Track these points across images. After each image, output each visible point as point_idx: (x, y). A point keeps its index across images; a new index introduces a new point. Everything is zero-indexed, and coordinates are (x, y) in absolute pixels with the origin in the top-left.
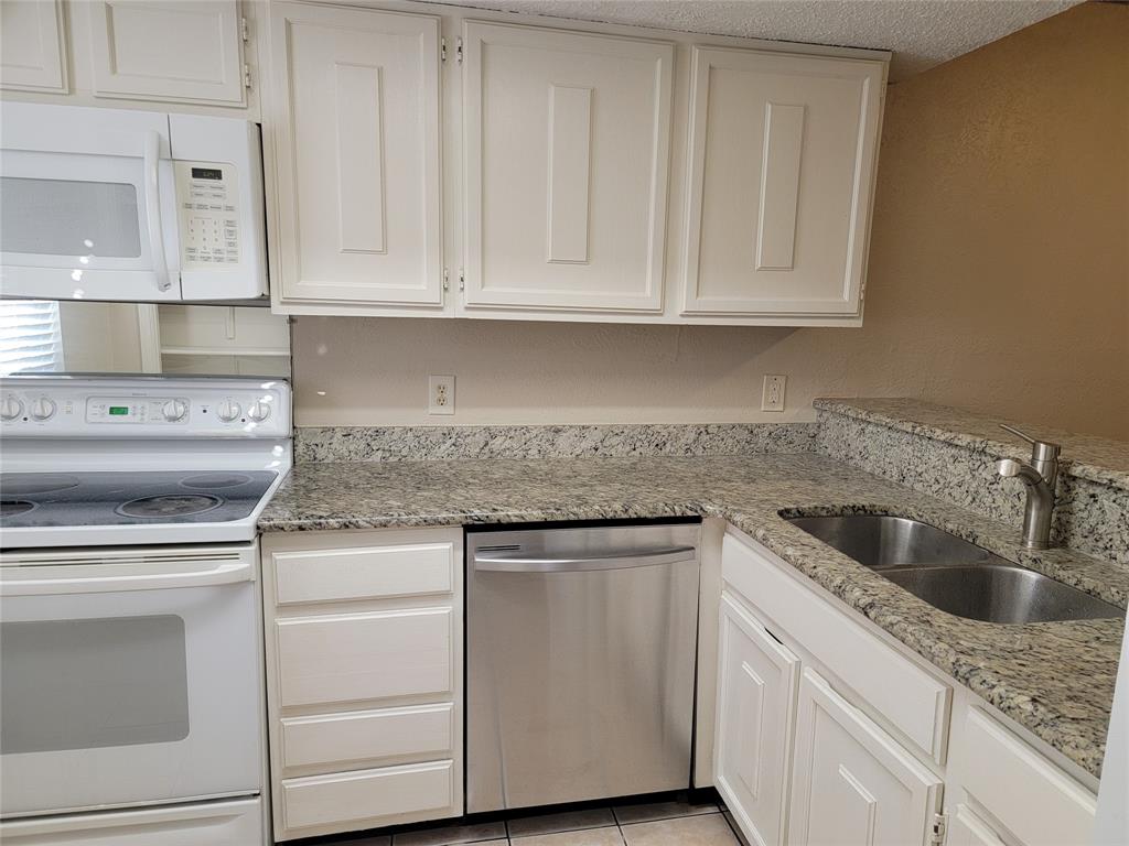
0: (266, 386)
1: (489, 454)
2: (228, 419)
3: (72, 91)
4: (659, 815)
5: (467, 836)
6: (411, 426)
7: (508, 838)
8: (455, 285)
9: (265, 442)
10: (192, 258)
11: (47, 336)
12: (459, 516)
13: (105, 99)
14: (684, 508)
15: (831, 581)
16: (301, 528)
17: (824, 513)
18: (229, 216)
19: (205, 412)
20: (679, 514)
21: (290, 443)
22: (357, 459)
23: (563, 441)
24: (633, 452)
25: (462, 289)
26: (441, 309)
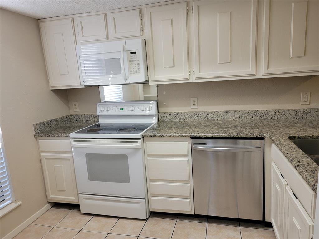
0: (151, 102)
1: (207, 119)
2: (143, 111)
3: (108, 39)
4: (254, 227)
5: (196, 220)
6: (186, 111)
7: (207, 223)
8: (192, 73)
9: (151, 116)
10: (131, 73)
11: (120, 93)
12: (189, 135)
13: (115, 39)
14: (257, 135)
15: (290, 158)
16: (151, 136)
17: (309, 138)
18: (138, 62)
19: (138, 109)
20: (255, 137)
21: (157, 116)
22: (173, 120)
23: (229, 115)
24: (252, 119)
25: (194, 74)
26: (189, 80)
